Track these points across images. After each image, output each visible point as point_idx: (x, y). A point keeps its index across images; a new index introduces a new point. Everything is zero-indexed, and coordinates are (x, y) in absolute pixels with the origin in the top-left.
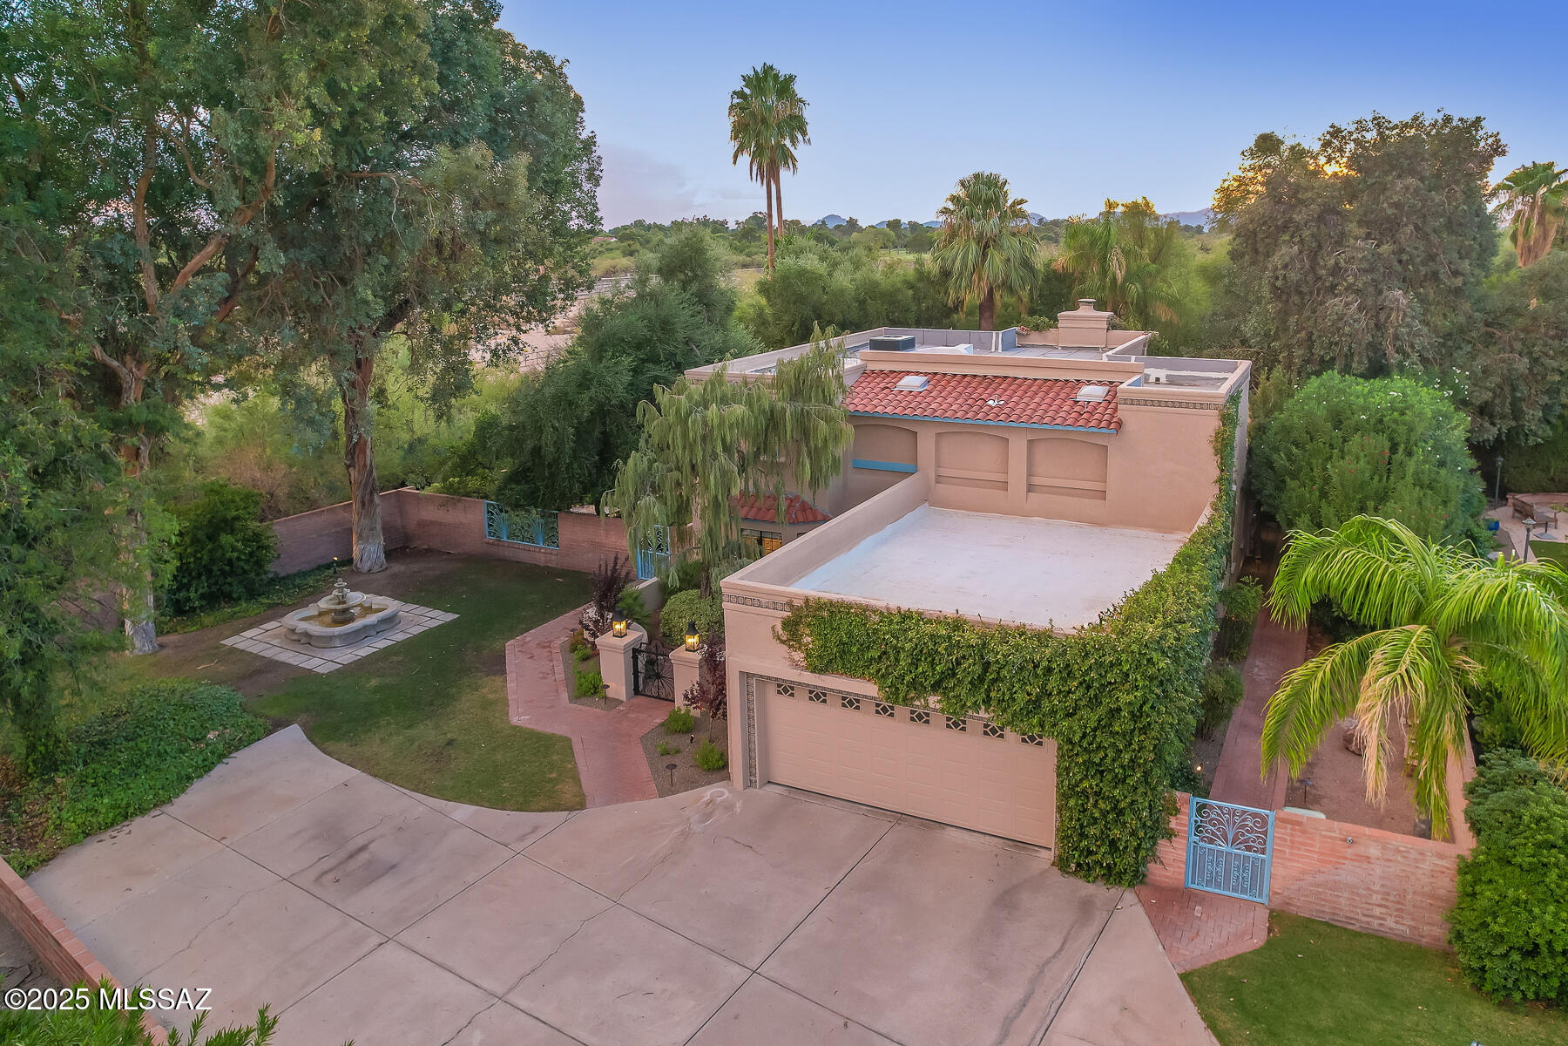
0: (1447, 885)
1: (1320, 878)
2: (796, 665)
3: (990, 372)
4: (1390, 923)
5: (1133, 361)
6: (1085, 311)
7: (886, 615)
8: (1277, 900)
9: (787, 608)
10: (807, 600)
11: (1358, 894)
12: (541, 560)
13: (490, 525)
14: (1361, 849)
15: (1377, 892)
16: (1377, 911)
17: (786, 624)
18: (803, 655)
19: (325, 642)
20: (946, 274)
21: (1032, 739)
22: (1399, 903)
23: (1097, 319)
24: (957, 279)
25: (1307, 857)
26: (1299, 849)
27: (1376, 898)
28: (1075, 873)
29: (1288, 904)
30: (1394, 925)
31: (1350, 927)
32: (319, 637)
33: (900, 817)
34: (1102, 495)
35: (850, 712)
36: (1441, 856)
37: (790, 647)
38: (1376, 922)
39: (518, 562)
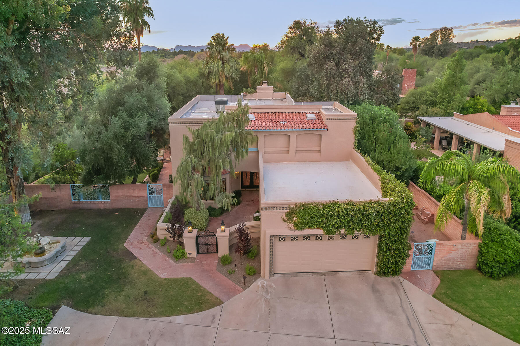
0: (475, 251)
1: (446, 258)
2: (290, 228)
3: (273, 111)
4: (461, 266)
5: (302, 105)
6: (264, 86)
7: (326, 205)
8: (434, 267)
9: (288, 208)
10: (296, 204)
11: (454, 260)
12: (102, 206)
13: (73, 195)
14: (456, 247)
15: (459, 258)
16: (458, 263)
17: (287, 215)
18: (293, 225)
19: (41, 264)
20: (210, 73)
21: (367, 236)
22: (464, 259)
23: (269, 89)
24: (214, 74)
25: (443, 253)
26: (441, 251)
27: (459, 260)
28: (382, 275)
29: (437, 268)
30: (462, 266)
31: (452, 270)
32: (37, 263)
33: (324, 273)
34: (320, 151)
35: (307, 241)
36: (474, 244)
37: (288, 223)
38: (458, 266)
39: (90, 209)
